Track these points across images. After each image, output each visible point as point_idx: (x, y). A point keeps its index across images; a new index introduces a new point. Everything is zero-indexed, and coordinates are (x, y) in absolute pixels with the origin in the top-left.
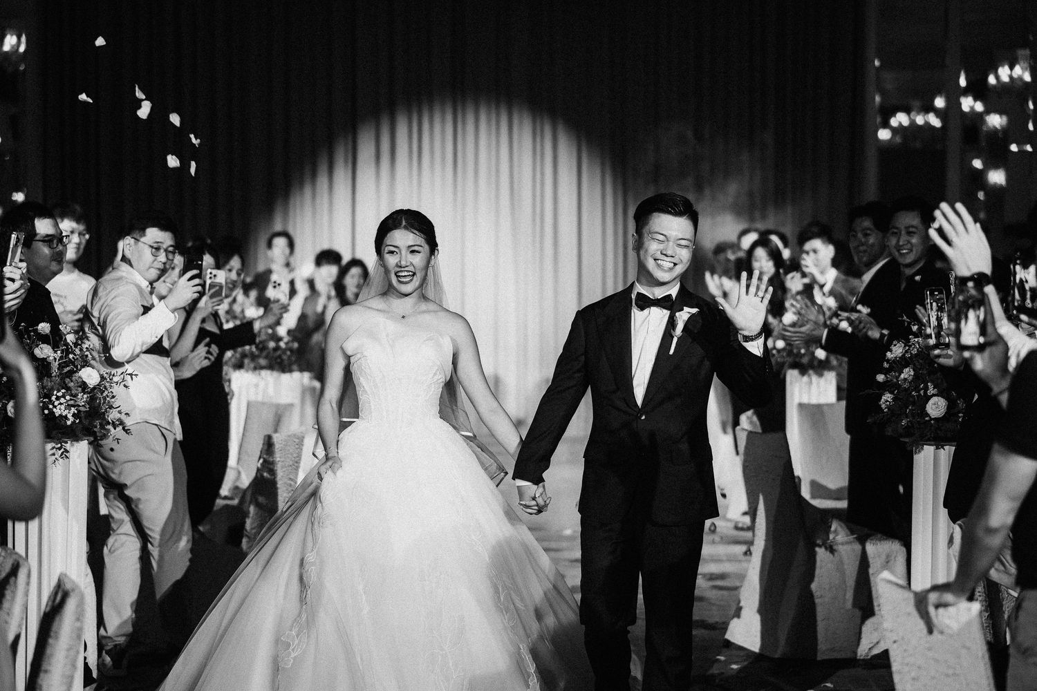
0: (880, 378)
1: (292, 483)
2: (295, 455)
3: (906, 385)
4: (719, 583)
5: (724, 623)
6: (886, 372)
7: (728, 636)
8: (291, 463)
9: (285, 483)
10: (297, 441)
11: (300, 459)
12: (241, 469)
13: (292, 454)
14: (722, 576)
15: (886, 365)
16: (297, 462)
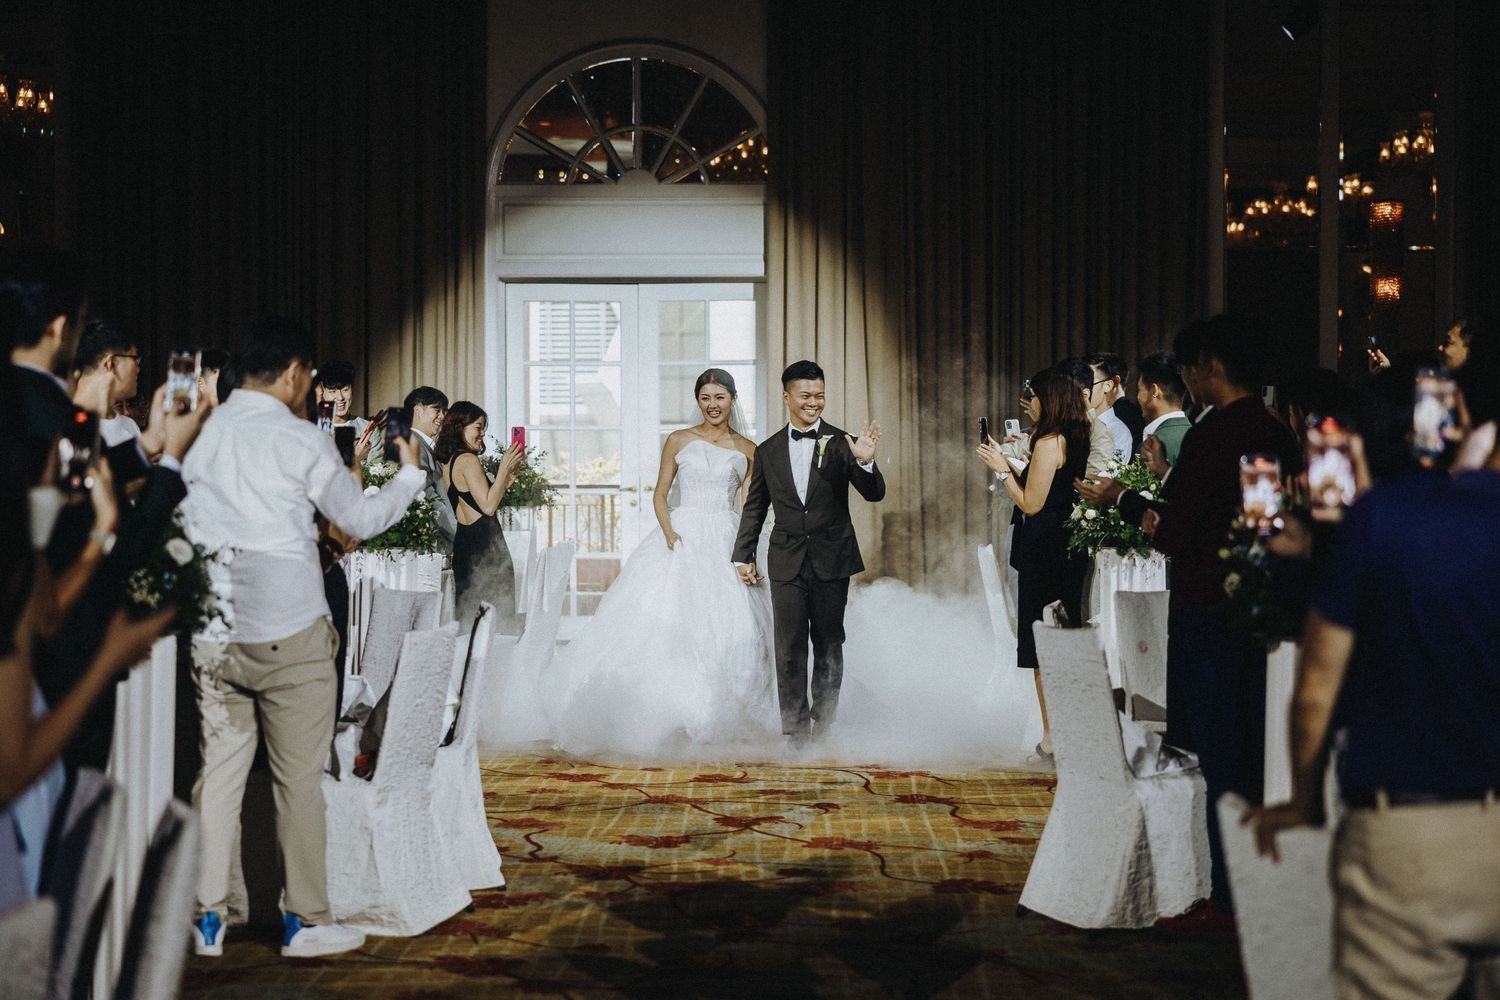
0: (1224, 553)
1: (440, 696)
2: (444, 659)
3: (1258, 562)
4: (1011, 834)
5: (1017, 885)
6: (1229, 545)
7: (1022, 901)
8: (439, 670)
9: (432, 697)
10: (447, 640)
11: (451, 665)
12: (366, 680)
13: (440, 658)
14: (1015, 825)
15: (1231, 537)
16: (446, 669)
